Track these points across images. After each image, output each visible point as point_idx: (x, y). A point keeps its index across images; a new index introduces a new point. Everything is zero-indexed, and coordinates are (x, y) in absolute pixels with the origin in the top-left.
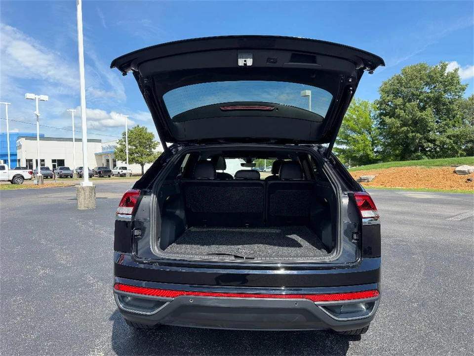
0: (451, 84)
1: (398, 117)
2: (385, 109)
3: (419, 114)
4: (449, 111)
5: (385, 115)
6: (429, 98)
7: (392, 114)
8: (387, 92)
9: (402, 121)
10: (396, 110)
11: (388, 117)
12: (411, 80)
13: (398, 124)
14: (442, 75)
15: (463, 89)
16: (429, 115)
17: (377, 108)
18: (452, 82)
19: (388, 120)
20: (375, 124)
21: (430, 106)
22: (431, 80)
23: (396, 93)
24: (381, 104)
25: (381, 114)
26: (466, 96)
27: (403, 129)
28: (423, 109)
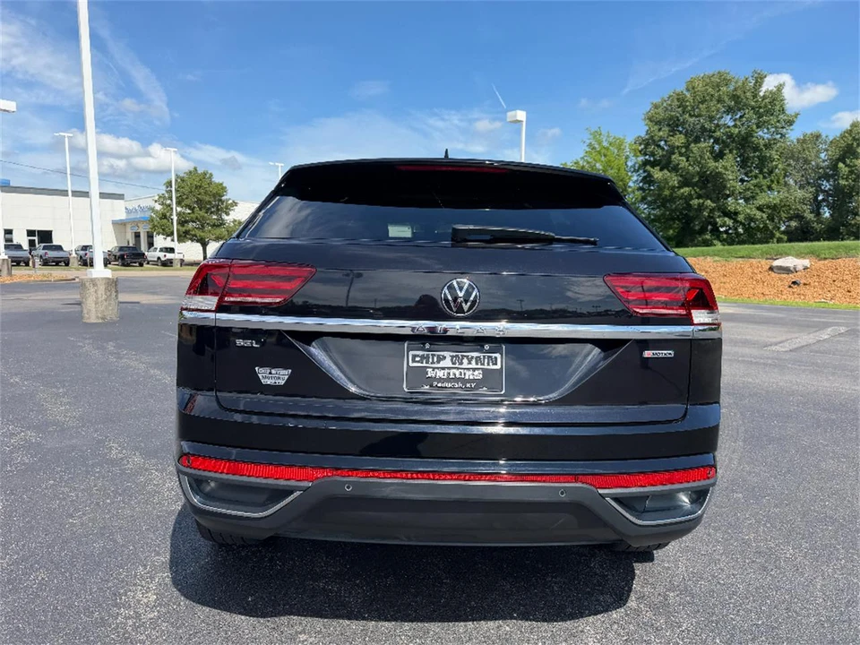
0: (770, 112)
1: (675, 169)
2: (653, 154)
3: (712, 164)
4: (763, 160)
5: (653, 164)
6: (730, 136)
7: (665, 164)
8: (658, 123)
9: (681, 176)
10: (673, 157)
11: (658, 168)
12: (702, 102)
13: (674, 180)
14: (755, 96)
15: (790, 123)
16: (728, 167)
17: (640, 152)
18: (771, 108)
19: (657, 174)
20: (633, 181)
21: (731, 151)
22: (737, 103)
23: (674, 125)
24: (647, 145)
25: (646, 163)
26: (794, 134)
27: (682, 191)
28: (719, 156)
